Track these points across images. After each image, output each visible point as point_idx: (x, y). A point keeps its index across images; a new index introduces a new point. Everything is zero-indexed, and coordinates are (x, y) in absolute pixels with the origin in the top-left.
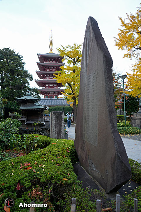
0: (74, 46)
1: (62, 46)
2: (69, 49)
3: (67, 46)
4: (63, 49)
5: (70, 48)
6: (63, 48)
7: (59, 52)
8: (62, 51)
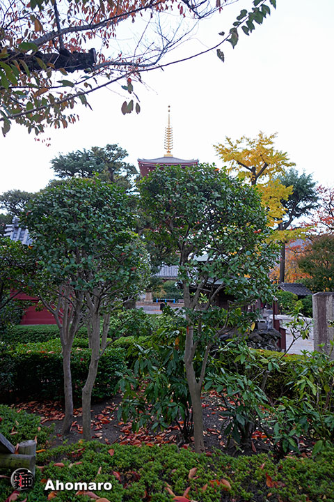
0: (259, 138)
1: (228, 140)
2: (244, 146)
3: (239, 139)
4: (228, 147)
5: (248, 143)
6: (230, 143)
7: (218, 153)
8: (228, 151)
